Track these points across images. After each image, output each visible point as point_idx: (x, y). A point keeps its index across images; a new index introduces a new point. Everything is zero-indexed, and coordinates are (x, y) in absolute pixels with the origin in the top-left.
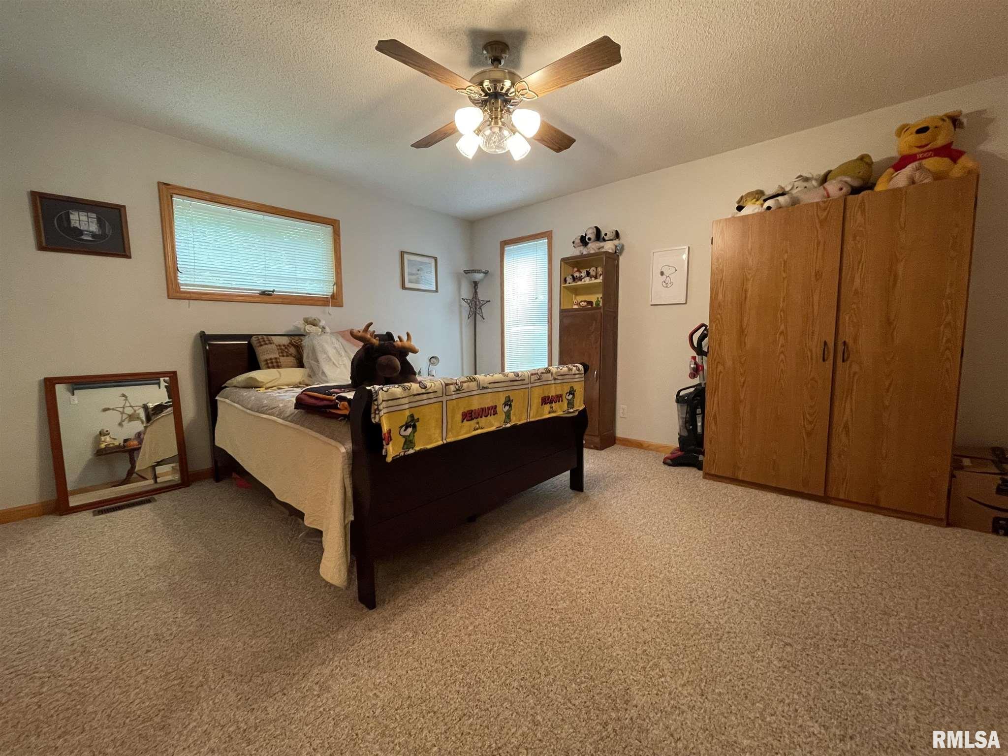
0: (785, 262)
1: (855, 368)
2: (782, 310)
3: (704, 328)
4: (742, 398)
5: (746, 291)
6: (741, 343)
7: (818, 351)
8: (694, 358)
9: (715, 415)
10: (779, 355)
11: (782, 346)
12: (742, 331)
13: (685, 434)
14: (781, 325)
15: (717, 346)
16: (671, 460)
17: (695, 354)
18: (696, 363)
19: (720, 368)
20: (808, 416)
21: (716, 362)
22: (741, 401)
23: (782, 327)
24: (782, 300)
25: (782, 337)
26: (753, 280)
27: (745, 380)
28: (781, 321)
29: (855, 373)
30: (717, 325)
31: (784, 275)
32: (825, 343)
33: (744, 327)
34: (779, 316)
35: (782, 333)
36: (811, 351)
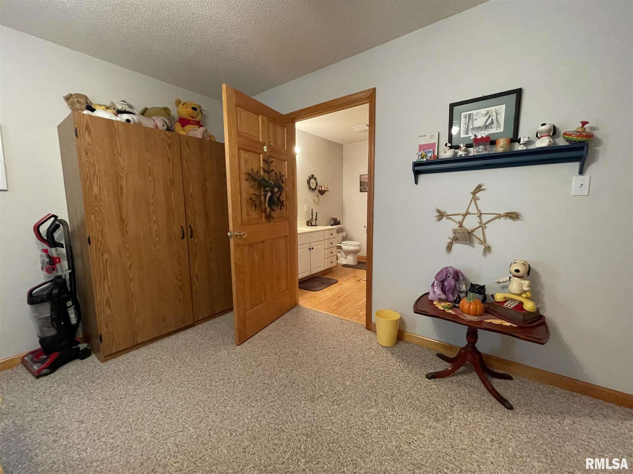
0: (150, 168)
1: (197, 241)
2: (152, 205)
3: (53, 219)
4: (131, 276)
5: (121, 188)
6: (124, 232)
7: (178, 232)
8: (46, 251)
9: (108, 301)
10: (155, 238)
11: (156, 231)
12: (122, 221)
13: (52, 332)
14: (153, 216)
15: (100, 237)
16: (47, 368)
17: (46, 247)
18: (49, 256)
19: (106, 256)
20: (179, 277)
21: (101, 252)
22: (131, 280)
23: (154, 218)
24: (151, 197)
25: (155, 225)
26: (126, 178)
27: (131, 263)
28: (153, 213)
29: (197, 244)
30: (96, 216)
31: (150, 178)
32: (182, 227)
33: (124, 218)
34: (151, 210)
35: (155, 221)
36: (174, 233)
